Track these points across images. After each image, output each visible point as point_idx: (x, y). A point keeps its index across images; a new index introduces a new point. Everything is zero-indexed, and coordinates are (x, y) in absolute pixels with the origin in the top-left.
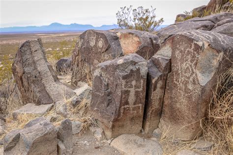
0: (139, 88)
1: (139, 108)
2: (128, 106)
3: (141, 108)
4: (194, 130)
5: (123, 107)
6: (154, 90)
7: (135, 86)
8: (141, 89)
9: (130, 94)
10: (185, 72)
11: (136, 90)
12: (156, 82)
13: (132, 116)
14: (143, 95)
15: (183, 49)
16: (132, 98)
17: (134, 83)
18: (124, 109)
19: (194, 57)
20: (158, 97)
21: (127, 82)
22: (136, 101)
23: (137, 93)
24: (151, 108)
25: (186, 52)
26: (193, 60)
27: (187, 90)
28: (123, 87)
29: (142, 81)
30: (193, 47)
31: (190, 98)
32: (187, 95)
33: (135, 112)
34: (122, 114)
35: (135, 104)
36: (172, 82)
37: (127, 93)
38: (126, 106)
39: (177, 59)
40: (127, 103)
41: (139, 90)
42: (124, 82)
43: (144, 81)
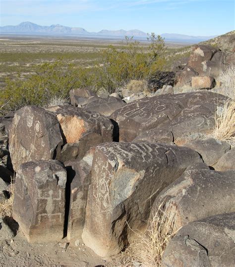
0: (56, 198)
1: (59, 217)
2: (45, 214)
3: (61, 217)
4: (109, 248)
5: (40, 215)
6: (74, 200)
7: (53, 195)
8: (60, 199)
9: (48, 203)
10: (101, 189)
11: (54, 199)
12: (76, 193)
13: (51, 224)
14: (62, 204)
15: (100, 165)
16: (50, 207)
17: (51, 192)
18: (42, 216)
19: (108, 175)
20: (80, 207)
21: (43, 192)
22: (55, 210)
23: (55, 202)
24: (72, 218)
25: (102, 168)
26: (108, 179)
27: (102, 207)
28: (39, 196)
29: (60, 191)
30: (107, 166)
31: (104, 215)
32: (102, 211)
33: (55, 220)
34: (39, 222)
35: (53, 212)
36: (92, 194)
37: (44, 202)
38: (43, 215)
39: (96, 172)
40: (44, 211)
41: (57, 199)
42: (39, 191)
43: (62, 191)
